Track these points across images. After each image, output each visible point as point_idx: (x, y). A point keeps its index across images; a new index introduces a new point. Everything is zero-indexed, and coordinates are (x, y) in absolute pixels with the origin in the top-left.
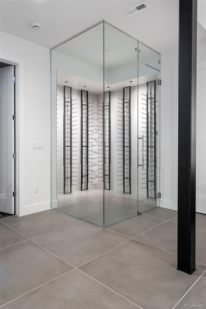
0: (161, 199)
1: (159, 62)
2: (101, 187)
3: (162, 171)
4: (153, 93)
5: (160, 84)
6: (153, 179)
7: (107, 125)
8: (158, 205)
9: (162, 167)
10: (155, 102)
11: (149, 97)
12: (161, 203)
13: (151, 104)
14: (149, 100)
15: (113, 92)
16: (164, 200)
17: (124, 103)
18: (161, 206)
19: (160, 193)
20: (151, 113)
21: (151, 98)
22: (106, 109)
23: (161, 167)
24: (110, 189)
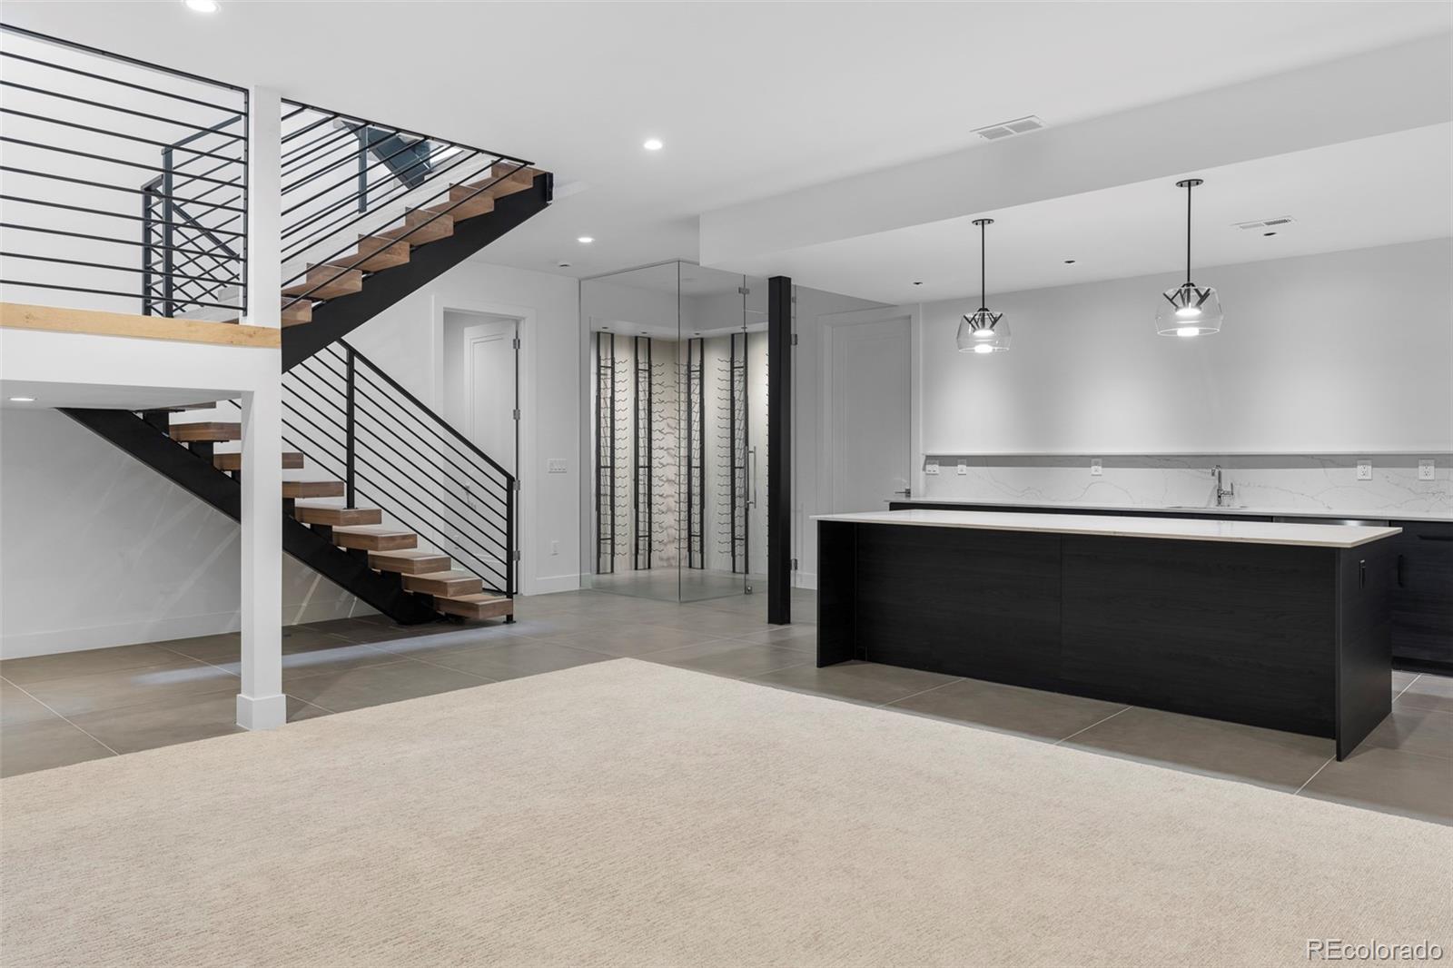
0: (799, 571)
15: (708, 339)
16: (801, 573)
17: (733, 368)
24: (702, 568)
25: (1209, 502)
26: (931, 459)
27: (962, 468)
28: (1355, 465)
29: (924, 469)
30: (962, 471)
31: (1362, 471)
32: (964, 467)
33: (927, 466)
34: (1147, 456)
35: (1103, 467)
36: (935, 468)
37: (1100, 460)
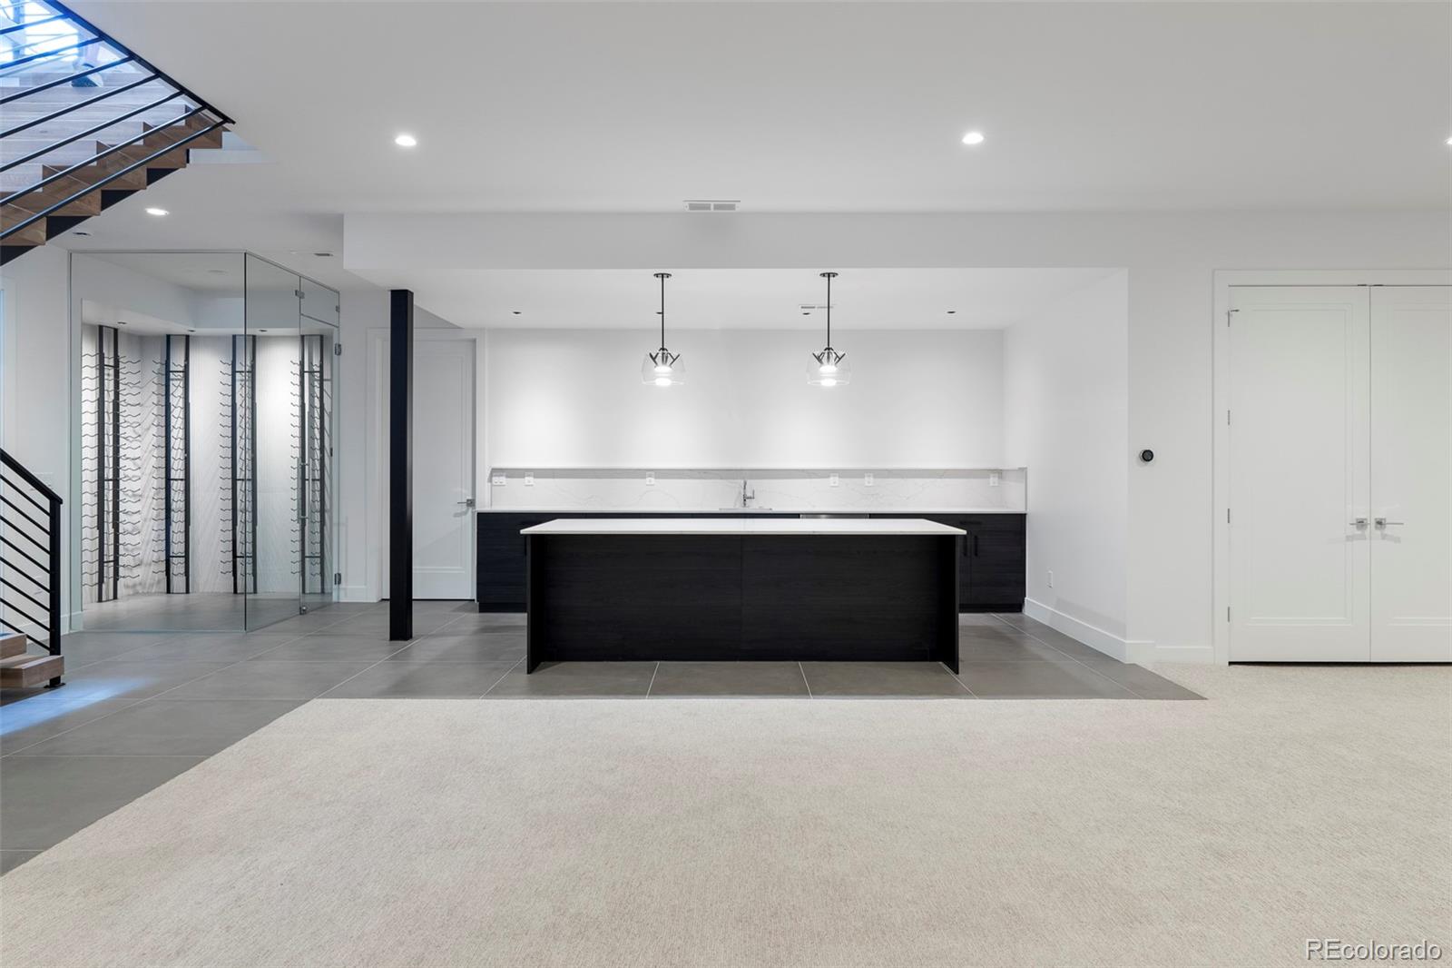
0: (343, 585)
1: (338, 309)
2: (153, 591)
3: (343, 529)
4: (316, 361)
5: (339, 354)
6: (319, 551)
7: (177, 422)
8: (335, 599)
9: (343, 520)
10: (322, 380)
11: (306, 369)
12: (342, 593)
13: (312, 385)
14: (306, 375)
15: (196, 337)
16: (349, 587)
17: (234, 372)
18: (343, 600)
19: (339, 575)
20: (312, 406)
21: (311, 372)
22: (173, 380)
23: (341, 521)
24: (187, 592)
25: (736, 505)
26: (496, 472)
27: (529, 480)
28: (829, 477)
29: (490, 480)
30: (529, 482)
31: (834, 480)
32: (531, 479)
33: (494, 478)
34: (690, 470)
35: (656, 478)
36: (503, 480)
37: (653, 473)
